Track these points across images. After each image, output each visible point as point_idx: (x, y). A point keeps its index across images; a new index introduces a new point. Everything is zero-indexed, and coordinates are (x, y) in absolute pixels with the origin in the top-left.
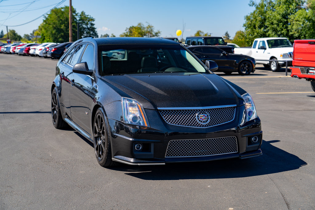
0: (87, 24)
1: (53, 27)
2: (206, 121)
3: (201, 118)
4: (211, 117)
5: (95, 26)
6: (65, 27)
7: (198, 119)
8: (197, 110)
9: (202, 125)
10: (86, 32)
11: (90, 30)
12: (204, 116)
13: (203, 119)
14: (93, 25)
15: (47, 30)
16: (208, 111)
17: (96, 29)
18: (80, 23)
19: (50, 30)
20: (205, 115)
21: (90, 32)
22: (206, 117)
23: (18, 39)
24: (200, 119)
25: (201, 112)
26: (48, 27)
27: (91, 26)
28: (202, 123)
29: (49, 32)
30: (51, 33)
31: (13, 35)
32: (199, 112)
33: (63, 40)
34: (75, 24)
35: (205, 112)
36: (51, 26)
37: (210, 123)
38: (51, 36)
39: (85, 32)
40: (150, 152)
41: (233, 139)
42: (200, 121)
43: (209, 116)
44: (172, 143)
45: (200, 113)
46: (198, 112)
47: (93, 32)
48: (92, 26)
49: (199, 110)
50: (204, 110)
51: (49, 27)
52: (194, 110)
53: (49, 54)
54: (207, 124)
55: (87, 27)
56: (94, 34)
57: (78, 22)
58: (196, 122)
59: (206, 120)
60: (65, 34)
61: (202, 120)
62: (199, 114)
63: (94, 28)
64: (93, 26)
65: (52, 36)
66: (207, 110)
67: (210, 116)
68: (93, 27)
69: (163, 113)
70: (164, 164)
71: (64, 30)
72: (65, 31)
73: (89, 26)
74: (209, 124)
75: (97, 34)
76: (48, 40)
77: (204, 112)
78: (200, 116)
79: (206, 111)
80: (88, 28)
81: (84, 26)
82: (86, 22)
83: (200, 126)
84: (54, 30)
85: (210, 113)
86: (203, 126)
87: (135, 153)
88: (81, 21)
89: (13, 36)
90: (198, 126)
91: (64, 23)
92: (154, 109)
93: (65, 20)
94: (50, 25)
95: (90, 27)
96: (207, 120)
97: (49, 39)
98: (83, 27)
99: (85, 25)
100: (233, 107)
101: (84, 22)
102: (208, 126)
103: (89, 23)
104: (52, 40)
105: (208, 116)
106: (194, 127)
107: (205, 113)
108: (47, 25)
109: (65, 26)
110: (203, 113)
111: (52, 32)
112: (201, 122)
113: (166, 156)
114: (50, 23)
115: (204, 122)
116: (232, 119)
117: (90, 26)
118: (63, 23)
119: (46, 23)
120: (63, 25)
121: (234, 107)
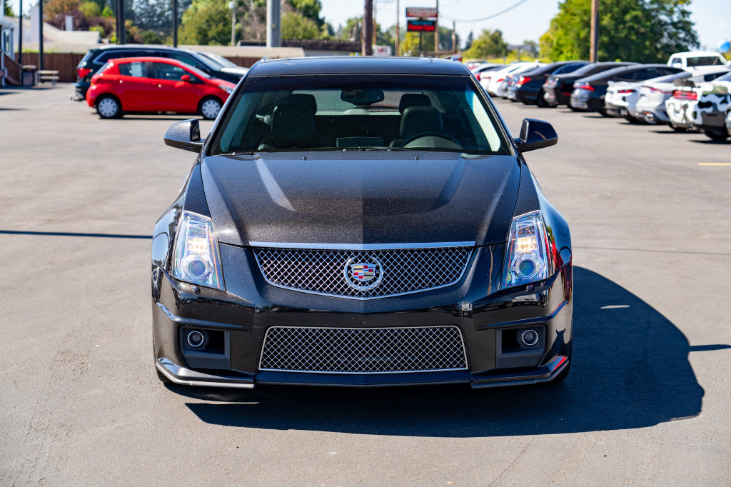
0: (671, 13)
1: (582, 21)
2: (371, 283)
3: (356, 274)
4: (388, 271)
5: (691, 18)
6: (613, 22)
7: (349, 275)
8: (349, 252)
9: (356, 291)
10: (669, 34)
11: (677, 28)
12: (366, 267)
13: (361, 277)
14: (686, 15)
15: (568, 30)
16: (381, 257)
17: (693, 24)
18: (653, 10)
19: (575, 30)
20: (370, 265)
21: (677, 33)
22: (371, 271)
23: (503, 52)
24: (353, 276)
25: (360, 257)
26: (569, 23)
27: (681, 17)
28: (358, 288)
29: (572, 35)
30: (576, 37)
31: (493, 43)
32: (353, 258)
33: (606, 55)
34: (639, 13)
35: (371, 257)
36: (577, 19)
37: (381, 286)
38: (576, 46)
39: (665, 34)
40: (222, 352)
41: (452, 333)
42: (352, 280)
43: (381, 269)
44: (275, 333)
45: (356, 261)
46: (353, 256)
47: (686, 35)
48: (684, 16)
49: (356, 253)
50: (370, 253)
51: (573, 22)
52: (342, 252)
53: (513, 91)
54: (371, 291)
55: (672, 19)
56: (687, 38)
57: (647, 7)
58: (342, 283)
59: (370, 278)
60: (611, 38)
61: (358, 279)
62: (353, 263)
63: (689, 24)
64: (688, 17)
65: (579, 45)
66: (377, 252)
67: (384, 268)
68: (687, 19)
69: (262, 255)
70: (251, 386)
71: (609, 28)
72: (613, 32)
73: (675, 18)
74: (378, 290)
75: (697, 38)
76: (569, 54)
77: (367, 257)
78: (354, 267)
79: (374, 256)
80: (674, 24)
81: (663, 18)
82: (668, 7)
83: (353, 294)
84: (583, 29)
85: (385, 260)
86: (360, 294)
87: (187, 354)
88: (655, 6)
89: (491, 46)
90: (346, 294)
91: (611, 12)
92: (241, 244)
93: (612, 4)
94: (573, 17)
95: (680, 22)
96: (375, 280)
97: (572, 51)
98: (660, 21)
99: (666, 15)
100: (465, 248)
101: (664, 9)
102: (374, 295)
103: (676, 9)
104: (578, 55)
105: (378, 268)
106: (338, 296)
107: (371, 261)
108: (568, 17)
109: (612, 18)
110: (363, 261)
111: (578, 35)
112: (356, 283)
113: (262, 367)
114: (575, 12)
115: (363, 283)
116: (454, 279)
117: (678, 17)
118: (608, 10)
119: (567, 11)
120: (609, 15)
121: (468, 249)
